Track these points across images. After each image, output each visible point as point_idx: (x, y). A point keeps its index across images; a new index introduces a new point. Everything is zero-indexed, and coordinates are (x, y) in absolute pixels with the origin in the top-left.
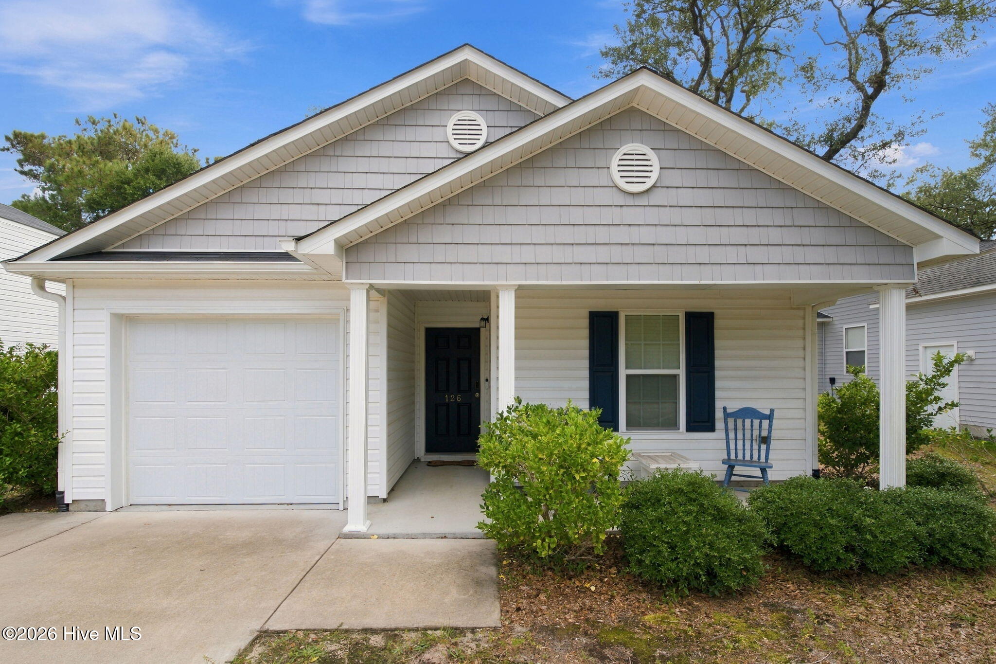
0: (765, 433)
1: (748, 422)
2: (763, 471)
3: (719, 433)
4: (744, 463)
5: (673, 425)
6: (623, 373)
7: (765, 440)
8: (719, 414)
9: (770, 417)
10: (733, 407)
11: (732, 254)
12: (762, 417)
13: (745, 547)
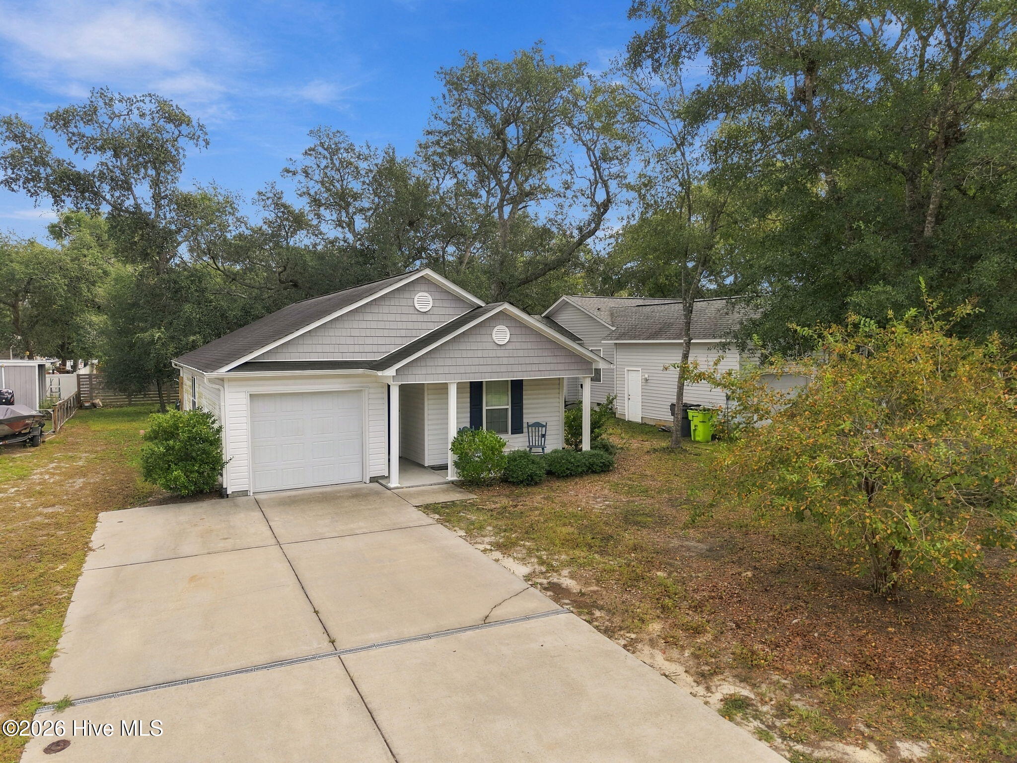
0: (544, 433)
1: (537, 428)
2: (543, 449)
3: (525, 434)
4: (535, 447)
5: (506, 432)
6: (485, 408)
7: (544, 436)
8: (525, 425)
9: (545, 426)
10: (532, 421)
11: (535, 368)
12: (543, 426)
13: (540, 470)
